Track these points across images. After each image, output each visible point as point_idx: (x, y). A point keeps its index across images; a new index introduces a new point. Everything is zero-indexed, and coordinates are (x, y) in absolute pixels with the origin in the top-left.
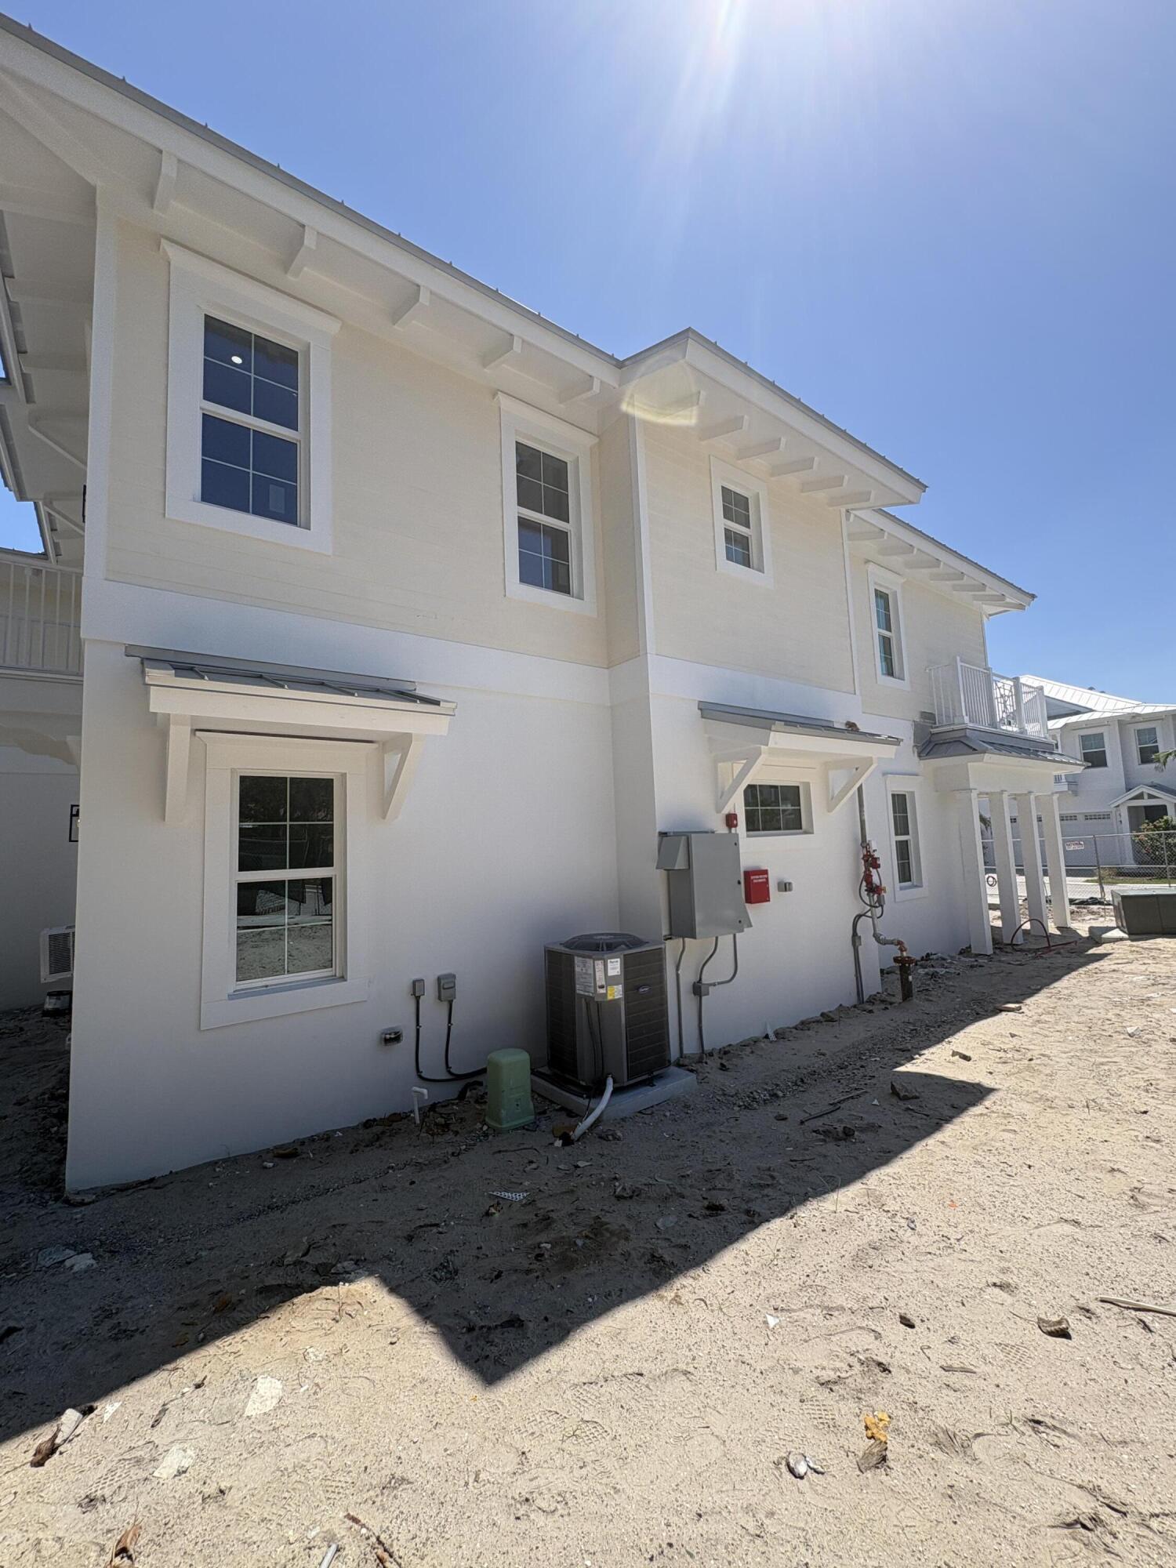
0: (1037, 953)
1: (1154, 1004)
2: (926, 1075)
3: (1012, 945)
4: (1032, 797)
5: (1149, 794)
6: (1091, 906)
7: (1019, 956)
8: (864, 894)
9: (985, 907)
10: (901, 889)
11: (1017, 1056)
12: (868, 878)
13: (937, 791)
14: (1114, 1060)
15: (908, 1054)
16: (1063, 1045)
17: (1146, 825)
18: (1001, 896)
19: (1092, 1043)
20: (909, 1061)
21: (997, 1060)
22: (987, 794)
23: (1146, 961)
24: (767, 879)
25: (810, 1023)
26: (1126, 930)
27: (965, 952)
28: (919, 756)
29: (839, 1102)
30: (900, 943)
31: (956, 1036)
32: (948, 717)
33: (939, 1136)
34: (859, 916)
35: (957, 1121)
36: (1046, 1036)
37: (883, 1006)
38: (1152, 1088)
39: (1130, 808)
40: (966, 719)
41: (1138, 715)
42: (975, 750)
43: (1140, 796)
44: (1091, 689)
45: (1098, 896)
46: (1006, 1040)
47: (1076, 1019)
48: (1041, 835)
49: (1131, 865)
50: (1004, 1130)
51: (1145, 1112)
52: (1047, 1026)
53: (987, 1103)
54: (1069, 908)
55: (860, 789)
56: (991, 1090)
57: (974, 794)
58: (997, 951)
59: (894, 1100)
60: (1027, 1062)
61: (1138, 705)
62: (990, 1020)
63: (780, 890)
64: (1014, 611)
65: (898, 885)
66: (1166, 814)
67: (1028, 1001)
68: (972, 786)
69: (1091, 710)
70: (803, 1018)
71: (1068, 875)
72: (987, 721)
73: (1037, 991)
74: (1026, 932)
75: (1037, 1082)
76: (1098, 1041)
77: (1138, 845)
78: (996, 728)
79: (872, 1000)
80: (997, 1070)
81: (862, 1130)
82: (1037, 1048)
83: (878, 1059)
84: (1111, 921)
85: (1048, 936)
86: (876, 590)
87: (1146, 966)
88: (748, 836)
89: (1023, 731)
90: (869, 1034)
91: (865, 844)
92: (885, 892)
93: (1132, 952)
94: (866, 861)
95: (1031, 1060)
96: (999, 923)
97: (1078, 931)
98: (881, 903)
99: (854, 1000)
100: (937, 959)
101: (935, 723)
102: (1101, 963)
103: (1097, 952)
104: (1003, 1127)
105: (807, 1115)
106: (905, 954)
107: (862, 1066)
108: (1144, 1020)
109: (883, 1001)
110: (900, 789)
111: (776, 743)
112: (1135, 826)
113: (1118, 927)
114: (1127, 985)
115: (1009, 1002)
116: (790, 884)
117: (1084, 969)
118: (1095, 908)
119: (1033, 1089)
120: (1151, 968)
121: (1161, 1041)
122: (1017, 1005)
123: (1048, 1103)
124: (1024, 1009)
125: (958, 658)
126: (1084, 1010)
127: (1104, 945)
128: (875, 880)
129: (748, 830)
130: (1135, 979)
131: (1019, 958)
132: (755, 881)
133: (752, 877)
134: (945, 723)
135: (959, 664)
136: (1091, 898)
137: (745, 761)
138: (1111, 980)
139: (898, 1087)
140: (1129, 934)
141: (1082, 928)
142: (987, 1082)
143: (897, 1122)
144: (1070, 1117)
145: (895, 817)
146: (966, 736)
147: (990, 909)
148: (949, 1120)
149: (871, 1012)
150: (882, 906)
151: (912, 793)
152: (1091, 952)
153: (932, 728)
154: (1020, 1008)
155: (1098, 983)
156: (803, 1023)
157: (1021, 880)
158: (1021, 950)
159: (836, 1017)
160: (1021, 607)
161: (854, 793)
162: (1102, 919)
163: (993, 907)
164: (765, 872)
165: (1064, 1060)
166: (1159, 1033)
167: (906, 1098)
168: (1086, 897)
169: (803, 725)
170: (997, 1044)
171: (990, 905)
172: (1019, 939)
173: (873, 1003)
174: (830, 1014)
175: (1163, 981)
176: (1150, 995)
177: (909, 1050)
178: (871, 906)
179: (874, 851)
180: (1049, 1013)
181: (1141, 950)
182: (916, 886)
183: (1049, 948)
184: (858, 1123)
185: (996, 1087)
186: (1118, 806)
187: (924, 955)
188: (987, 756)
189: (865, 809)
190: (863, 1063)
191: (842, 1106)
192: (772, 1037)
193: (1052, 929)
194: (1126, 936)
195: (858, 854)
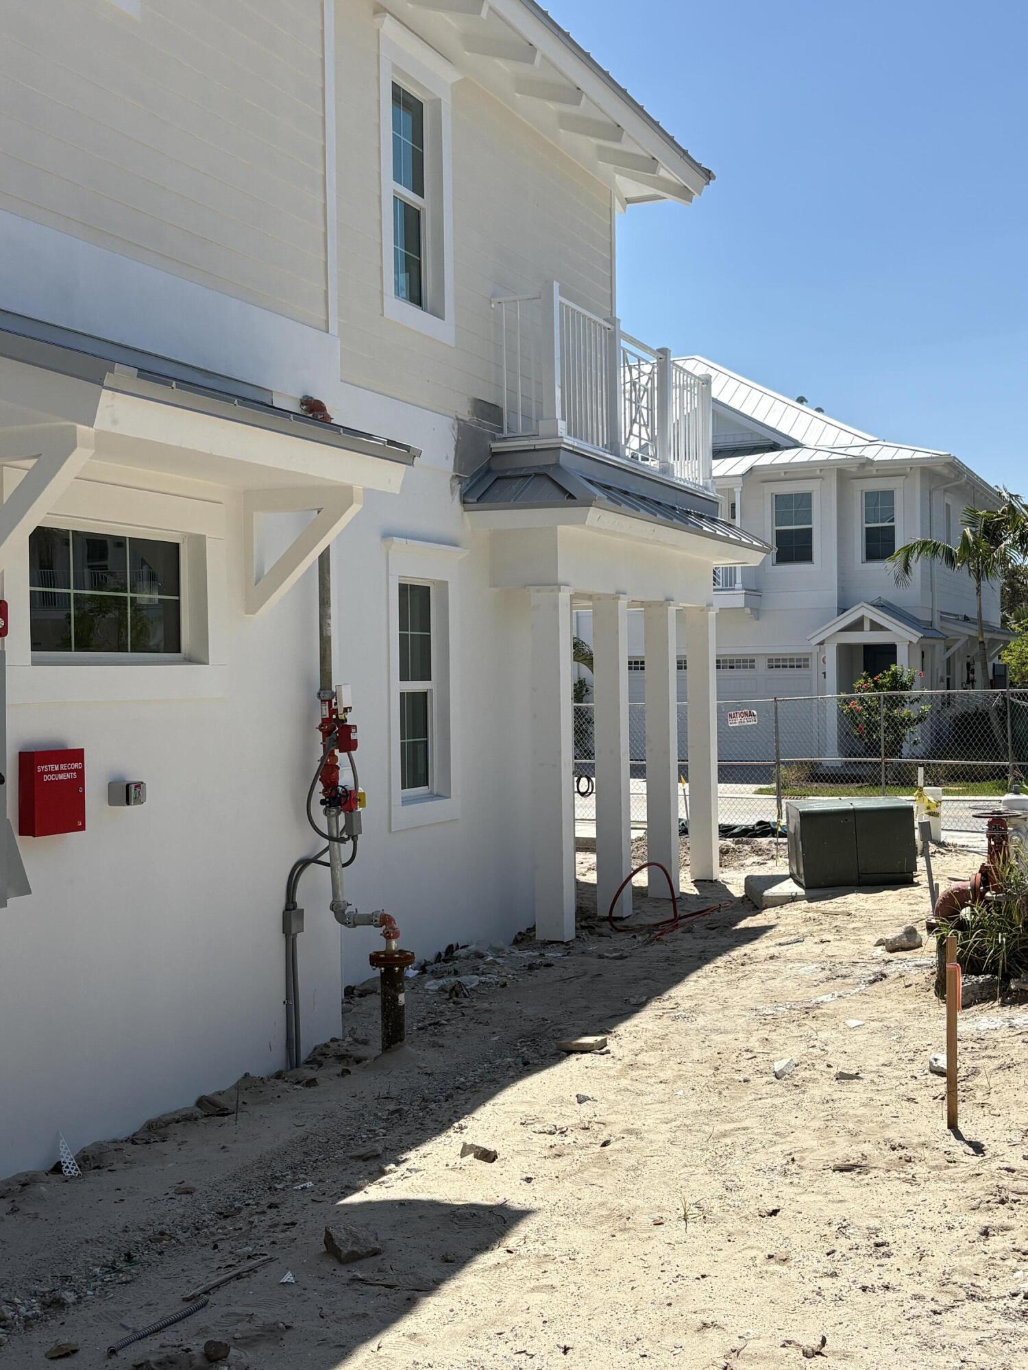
0: (655, 932)
1: (824, 1015)
2: (402, 1203)
3: (611, 919)
4: (672, 609)
5: (872, 622)
6: (759, 840)
7: (621, 942)
8: (318, 810)
9: (568, 845)
10: (405, 801)
11: (583, 1138)
12: (328, 772)
13: (495, 586)
14: (743, 1125)
15: (372, 1165)
16: (667, 1107)
17: (862, 681)
18: (600, 821)
19: (714, 1098)
20: (372, 1181)
21: (546, 1153)
22: (590, 597)
23: (825, 937)
24: (81, 772)
25: (168, 1124)
26: (802, 880)
27: (524, 938)
28: (464, 502)
29: (206, 1293)
30: (385, 921)
31: (476, 1115)
32: (526, 417)
33: (408, 1324)
34: (303, 863)
35: (449, 1287)
36: (639, 1094)
37: (339, 1068)
38: (793, 1168)
39: (841, 647)
40: (562, 426)
41: (869, 462)
42: (571, 496)
43: (857, 626)
44: (801, 400)
45: (771, 818)
46: (567, 1110)
47: (696, 1055)
48: (682, 696)
49: (832, 758)
50: (533, 1290)
51: (775, 1212)
52: (646, 1073)
53: (511, 1241)
54: (718, 843)
55: (324, 559)
56: (521, 1215)
57: (564, 596)
58: (584, 933)
59: (329, 1265)
60: (598, 1148)
61: (872, 443)
62: (545, 1075)
63: (113, 801)
64: (671, 200)
65: (398, 792)
66: (895, 663)
67: (623, 1028)
68: (561, 577)
69: (796, 445)
70: (153, 1114)
71: (722, 780)
72: (603, 438)
73: (639, 1007)
74: (640, 893)
75: (609, 1183)
76: (725, 1093)
77: (848, 719)
78: (618, 456)
79: (319, 1057)
80: (542, 1172)
81: (248, 1342)
82: (621, 1117)
83: (309, 1184)
84: (781, 867)
85: (676, 899)
86: (395, 86)
87: (823, 946)
88: (34, 663)
89: (666, 469)
90: (300, 1132)
91: (326, 693)
92: (363, 806)
93: (806, 921)
94: (327, 734)
95: (605, 1144)
96: (592, 878)
97: (729, 887)
98: (351, 832)
99: (276, 1059)
100: (467, 958)
101: (501, 430)
102: (757, 944)
103: (751, 925)
104: (534, 1283)
105: (127, 1334)
106: (394, 944)
107: (272, 1206)
108: (804, 1045)
109: (341, 1058)
110: (418, 575)
111: (115, 422)
112: (845, 684)
113: (791, 876)
114: (788, 983)
115: (586, 1034)
116: (139, 785)
117: (725, 958)
118: (763, 842)
119: (599, 1200)
120: (830, 949)
121: (822, 1080)
122: (599, 1038)
123: (622, 1221)
124: (612, 1044)
125: (556, 285)
126: (713, 1036)
127: (767, 911)
128: (345, 779)
129: (36, 645)
130: (802, 972)
131: (617, 945)
132: (46, 778)
133: (40, 769)
134: (520, 432)
135: (557, 298)
136: (760, 823)
137: (30, 463)
138: (764, 976)
139: (338, 1235)
140: (806, 888)
141: (735, 882)
142: (517, 1198)
143: (326, 1311)
144: (653, 1242)
145: (402, 638)
146: (557, 466)
147: (578, 849)
148: (430, 1287)
149: (311, 1083)
150: (354, 838)
151: (444, 585)
152: (743, 924)
153: (494, 439)
154: (604, 1043)
155: (743, 984)
156: (151, 1127)
157: (638, 787)
158: (627, 930)
159: (231, 1106)
160: (685, 194)
161: (310, 569)
162: (771, 863)
163: (584, 845)
164: (77, 755)
165: (661, 1136)
166: (823, 1067)
167: (354, 1258)
168: (750, 821)
169: (185, 384)
170: (551, 1120)
171: (577, 840)
172: (626, 907)
173: (320, 1065)
174: (219, 1099)
175: (844, 972)
176: (820, 999)
177: (378, 1156)
178: (330, 838)
179: (346, 710)
180: (653, 1049)
181: (822, 917)
182: (439, 796)
183: (674, 923)
184: (243, 1328)
185: (535, 1205)
186: (821, 643)
187: (443, 949)
188: (593, 513)
189: (334, 610)
190: (275, 1200)
191: (212, 1299)
192: (71, 1168)
193: (686, 885)
194: (801, 891)
195: (309, 719)
